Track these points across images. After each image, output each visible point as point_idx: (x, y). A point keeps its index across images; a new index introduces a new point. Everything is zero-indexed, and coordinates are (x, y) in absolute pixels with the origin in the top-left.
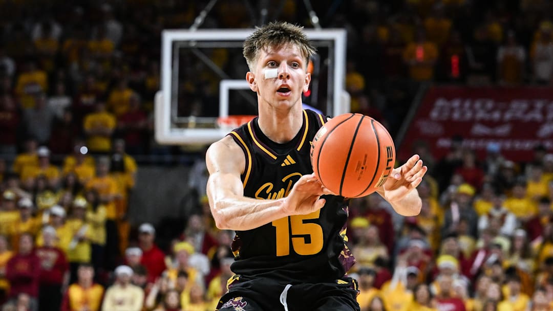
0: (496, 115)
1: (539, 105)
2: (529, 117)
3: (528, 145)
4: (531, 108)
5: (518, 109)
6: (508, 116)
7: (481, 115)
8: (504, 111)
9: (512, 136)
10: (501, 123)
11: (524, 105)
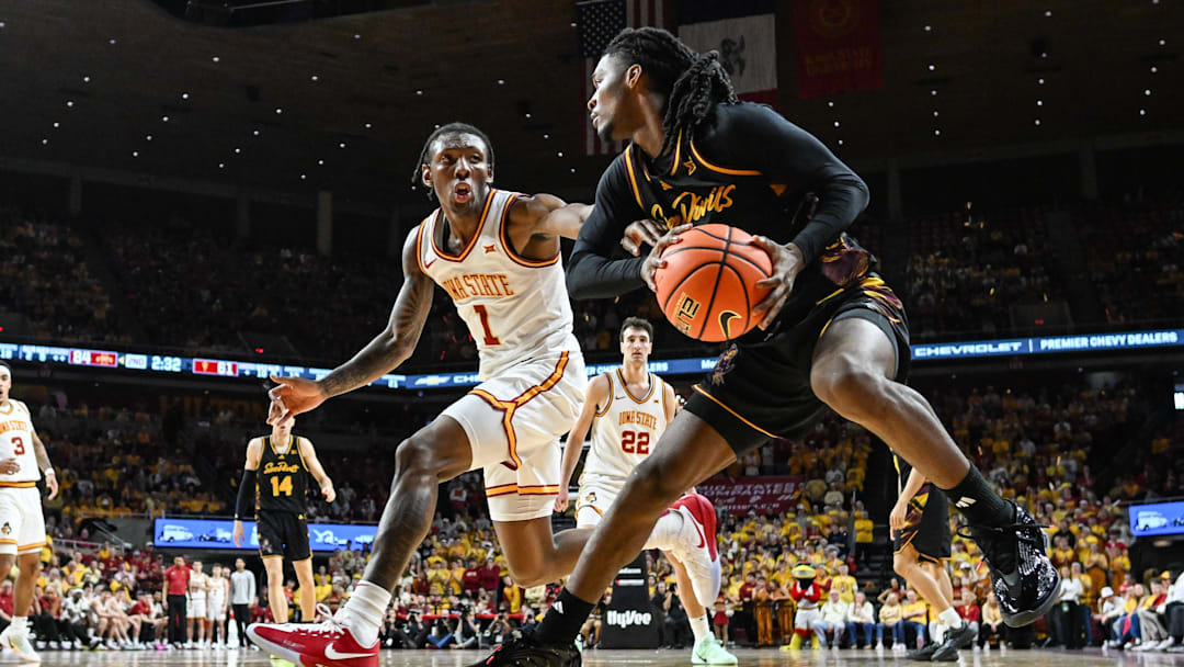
0: (727, 493)
1: (749, 487)
2: (745, 492)
3: (744, 507)
4: (745, 489)
5: (738, 489)
6: (733, 493)
7: (718, 493)
8: (731, 491)
9: (736, 503)
10: (730, 496)
11: (742, 488)
